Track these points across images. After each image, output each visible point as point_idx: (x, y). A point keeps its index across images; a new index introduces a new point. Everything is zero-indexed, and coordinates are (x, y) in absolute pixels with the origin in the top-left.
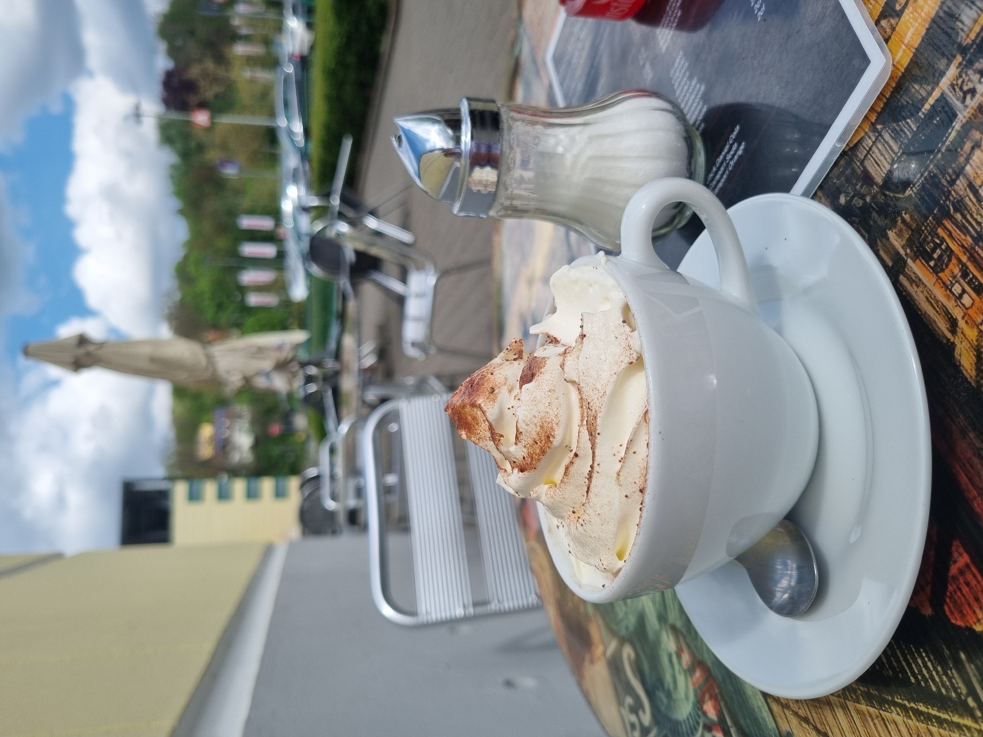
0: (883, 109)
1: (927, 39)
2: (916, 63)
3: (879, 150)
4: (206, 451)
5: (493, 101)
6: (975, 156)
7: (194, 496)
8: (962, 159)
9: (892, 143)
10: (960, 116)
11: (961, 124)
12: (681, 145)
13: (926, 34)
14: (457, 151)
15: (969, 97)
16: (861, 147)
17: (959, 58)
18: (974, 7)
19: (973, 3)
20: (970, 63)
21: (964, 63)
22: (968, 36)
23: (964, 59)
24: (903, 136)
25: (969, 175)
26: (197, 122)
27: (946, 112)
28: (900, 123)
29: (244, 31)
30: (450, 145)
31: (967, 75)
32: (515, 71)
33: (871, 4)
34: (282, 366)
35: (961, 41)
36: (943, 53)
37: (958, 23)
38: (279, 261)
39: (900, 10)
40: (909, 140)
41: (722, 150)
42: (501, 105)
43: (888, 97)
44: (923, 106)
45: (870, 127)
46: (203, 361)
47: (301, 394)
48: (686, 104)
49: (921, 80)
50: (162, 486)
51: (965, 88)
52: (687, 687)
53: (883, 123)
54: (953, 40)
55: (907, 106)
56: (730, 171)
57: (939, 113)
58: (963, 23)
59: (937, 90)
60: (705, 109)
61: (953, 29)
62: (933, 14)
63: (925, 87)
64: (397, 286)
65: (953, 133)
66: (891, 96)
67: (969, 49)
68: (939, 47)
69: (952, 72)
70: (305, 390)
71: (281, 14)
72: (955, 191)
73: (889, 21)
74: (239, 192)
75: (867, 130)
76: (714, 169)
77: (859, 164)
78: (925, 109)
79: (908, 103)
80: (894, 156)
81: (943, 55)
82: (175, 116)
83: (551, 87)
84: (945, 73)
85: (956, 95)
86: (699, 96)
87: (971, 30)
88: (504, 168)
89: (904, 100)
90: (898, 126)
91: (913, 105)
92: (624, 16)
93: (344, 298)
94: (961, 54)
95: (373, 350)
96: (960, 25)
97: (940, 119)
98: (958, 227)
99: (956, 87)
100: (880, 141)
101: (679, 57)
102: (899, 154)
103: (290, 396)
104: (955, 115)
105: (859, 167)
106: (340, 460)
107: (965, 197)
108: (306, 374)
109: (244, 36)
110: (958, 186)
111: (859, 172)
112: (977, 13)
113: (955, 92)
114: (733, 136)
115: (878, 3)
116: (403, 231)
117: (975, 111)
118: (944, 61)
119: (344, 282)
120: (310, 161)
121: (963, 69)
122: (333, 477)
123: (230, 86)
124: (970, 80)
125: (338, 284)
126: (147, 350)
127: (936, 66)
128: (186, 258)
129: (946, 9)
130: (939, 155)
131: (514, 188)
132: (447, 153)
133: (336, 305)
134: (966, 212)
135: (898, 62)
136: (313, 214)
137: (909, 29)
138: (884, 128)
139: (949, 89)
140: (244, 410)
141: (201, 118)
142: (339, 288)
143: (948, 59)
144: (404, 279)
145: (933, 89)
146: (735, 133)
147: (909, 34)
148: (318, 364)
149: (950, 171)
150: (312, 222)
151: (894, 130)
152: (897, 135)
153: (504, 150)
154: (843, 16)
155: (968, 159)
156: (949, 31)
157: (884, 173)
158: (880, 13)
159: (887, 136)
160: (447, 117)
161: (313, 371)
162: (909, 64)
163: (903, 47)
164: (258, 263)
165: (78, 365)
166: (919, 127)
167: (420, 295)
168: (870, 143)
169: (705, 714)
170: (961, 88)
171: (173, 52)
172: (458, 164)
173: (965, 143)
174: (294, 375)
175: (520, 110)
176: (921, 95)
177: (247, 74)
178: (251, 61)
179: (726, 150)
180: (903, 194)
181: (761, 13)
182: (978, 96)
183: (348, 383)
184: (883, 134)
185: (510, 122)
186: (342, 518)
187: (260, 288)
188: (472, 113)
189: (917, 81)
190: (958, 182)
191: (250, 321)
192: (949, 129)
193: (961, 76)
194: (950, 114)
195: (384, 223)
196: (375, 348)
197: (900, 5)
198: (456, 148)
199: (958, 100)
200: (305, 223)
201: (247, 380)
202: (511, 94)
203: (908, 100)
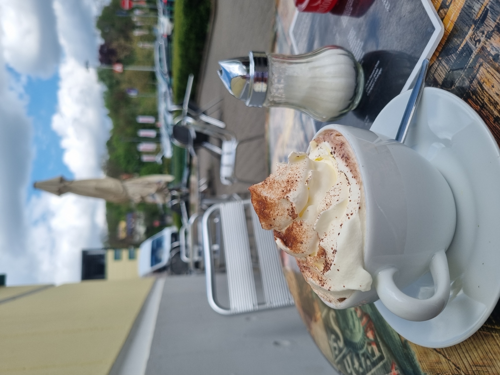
0: (442, 50)
1: (460, 18)
2: (455, 29)
3: (440, 69)
4: (122, 235)
5: (264, 53)
6: (480, 70)
7: (117, 257)
8: (475, 71)
9: (445, 65)
10: (474, 52)
11: (474, 56)
12: (353, 71)
13: (460, 15)
14: (248, 76)
15: (478, 43)
16: (433, 68)
17: (473, 26)
18: (479, 3)
19: (479, 1)
20: (478, 28)
21: (476, 28)
22: (477, 16)
23: (475, 26)
24: (450, 62)
25: (478, 78)
26: (116, 70)
27: (468, 50)
28: (449, 56)
29: (139, 24)
30: (245, 74)
31: (477, 33)
32: (275, 40)
33: (436, 3)
34: (159, 191)
35: (474, 18)
36: (467, 24)
37: (473, 10)
38: (158, 139)
39: (448, 5)
40: (453, 63)
41: (371, 72)
42: (268, 54)
43: (443, 45)
44: (459, 48)
45: (436, 59)
46: (121, 189)
47: (169, 205)
48: (355, 52)
49: (458, 36)
50: (101, 252)
51: (476, 39)
52: (359, 326)
53: (442, 57)
54: (471, 18)
55: (452, 48)
56: (376, 82)
57: (465, 51)
58: (475, 10)
59: (464, 41)
60: (363, 54)
61: (471, 13)
62: (462, 7)
63: (459, 39)
64: (217, 150)
65: (471, 60)
66: (445, 44)
67: (478, 22)
68: (465, 21)
69: (471, 32)
70: (171, 203)
71: (157, 15)
72: (472, 86)
73: (444, 10)
74: (137, 104)
75: (435, 60)
76: (368, 82)
77: (432, 76)
78: (460, 49)
79: (452, 47)
80: (447, 71)
81: (467, 25)
82: (105, 67)
83: (292, 46)
84: (468, 33)
85: (472, 42)
86: (361, 48)
87: (478, 13)
88: (270, 83)
89: (451, 46)
90: (448, 57)
91: (454, 48)
92: (326, 11)
93: (191, 157)
94: (474, 24)
95: (205, 182)
96: (474, 11)
97: (466, 54)
98: (474, 102)
99: (472, 39)
100: (441, 65)
101: (352, 30)
102: (449, 70)
103: (164, 206)
104: (472, 52)
105: (432, 77)
106: (190, 238)
107: (477, 88)
108: (172, 195)
109: (139, 26)
110: (474, 83)
111: (432, 79)
112: (481, 5)
113: (472, 41)
114: (376, 66)
115: (439, 2)
116: (219, 122)
117: (480, 49)
118: (467, 28)
119: (190, 148)
120: (173, 88)
121: (475, 31)
122: (186, 247)
123: (132, 51)
124: (478, 36)
125: (188, 149)
126: (94, 184)
127: (464, 30)
128: (111, 138)
129: (468, 4)
130: (466, 70)
131: (274, 93)
132: (244, 77)
133: (187, 160)
134: (477, 95)
135: (448, 29)
136: (174, 114)
137: (452, 13)
138: (442, 59)
139: (469, 40)
140: (141, 214)
141: (118, 68)
142: (188, 151)
143: (469, 27)
144: (220, 146)
145: (463, 40)
146: (377, 64)
147: (452, 16)
148: (178, 190)
149: (470, 77)
150: (174, 119)
151: (446, 60)
152: (448, 62)
153: (270, 75)
154: (423, 8)
155: (478, 71)
156: (469, 14)
157: (442, 79)
158: (440, 6)
159: (443, 63)
160: (243, 61)
161: (175, 193)
162: (452, 29)
163: (450, 22)
164: (147, 139)
165: (60, 192)
166: (457, 58)
167: (229, 154)
168: (436, 66)
169: (368, 338)
170: (474, 40)
171: (104, 35)
172: (248, 82)
173: (476, 64)
174: (166, 195)
175: (277, 56)
176: (458, 43)
177: (141, 45)
178: (143, 38)
179: (373, 72)
180: (451, 88)
181: (388, 8)
182: (481, 43)
183: (194, 199)
184: (442, 61)
185: (272, 62)
186: (192, 266)
187: (148, 153)
188: (255, 58)
189: (456, 37)
190: (474, 82)
191: (143, 169)
192: (469, 58)
193: (474, 34)
194: (470, 51)
195: (210, 118)
196: (206, 182)
197: (448, 3)
198: (247, 75)
199: (473, 45)
200: (170, 119)
201: (143, 198)
202: (273, 49)
203: (452, 46)
